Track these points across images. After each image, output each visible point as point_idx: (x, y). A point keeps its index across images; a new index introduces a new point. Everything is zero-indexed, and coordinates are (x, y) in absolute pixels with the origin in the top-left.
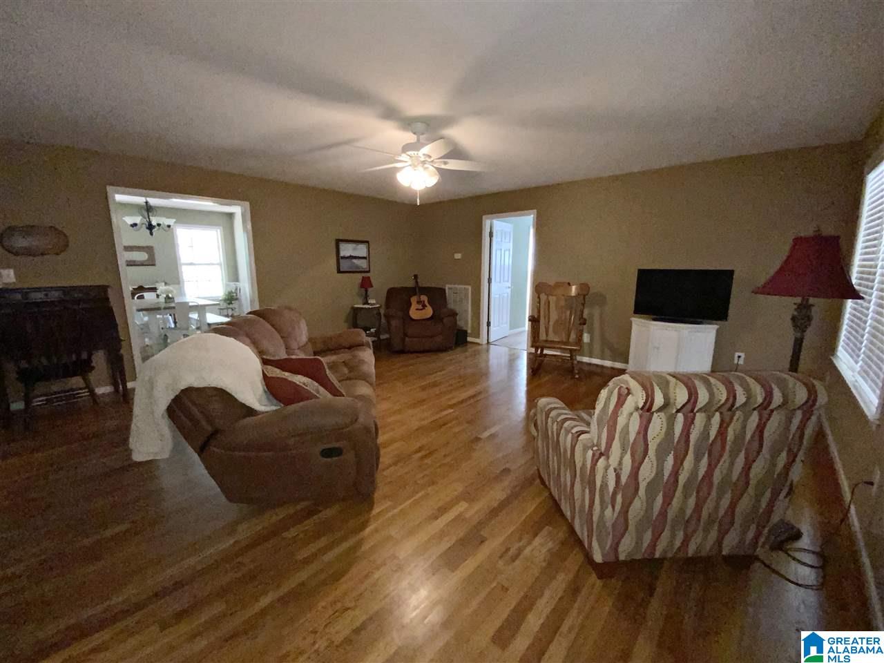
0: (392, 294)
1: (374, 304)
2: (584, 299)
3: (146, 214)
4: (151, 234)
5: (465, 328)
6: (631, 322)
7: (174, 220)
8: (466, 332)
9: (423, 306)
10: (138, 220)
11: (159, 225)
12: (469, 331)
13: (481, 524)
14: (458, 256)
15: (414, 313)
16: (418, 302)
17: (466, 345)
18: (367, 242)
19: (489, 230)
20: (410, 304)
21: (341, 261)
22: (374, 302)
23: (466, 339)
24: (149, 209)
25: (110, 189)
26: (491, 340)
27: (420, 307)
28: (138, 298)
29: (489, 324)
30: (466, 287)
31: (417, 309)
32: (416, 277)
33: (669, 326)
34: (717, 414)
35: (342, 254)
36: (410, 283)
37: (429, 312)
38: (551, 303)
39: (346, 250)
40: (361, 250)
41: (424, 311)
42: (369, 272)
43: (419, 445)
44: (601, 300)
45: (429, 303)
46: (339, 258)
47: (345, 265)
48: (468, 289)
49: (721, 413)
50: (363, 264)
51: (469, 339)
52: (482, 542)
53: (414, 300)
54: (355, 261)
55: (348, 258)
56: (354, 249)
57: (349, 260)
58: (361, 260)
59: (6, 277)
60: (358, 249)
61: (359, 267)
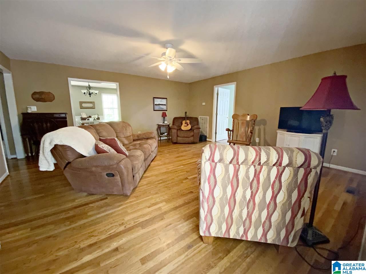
0: (175, 119)
1: (167, 123)
2: (255, 122)
3: (88, 89)
4: (90, 96)
5: (205, 135)
6: (277, 133)
7: (98, 91)
8: (206, 136)
9: (187, 125)
10: (86, 91)
11: (92, 93)
12: (207, 136)
13: (166, 213)
14: (204, 104)
15: (183, 128)
16: (186, 123)
17: (206, 142)
18: (166, 98)
19: (217, 92)
20: (182, 124)
21: (155, 106)
22: (167, 122)
23: (206, 139)
24: (89, 87)
25: (69, 79)
26: (217, 141)
27: (186, 125)
28: (87, 120)
29: (216, 133)
30: (207, 117)
31: (185, 126)
32: (186, 113)
33: (294, 135)
34: (253, 166)
35: (155, 103)
36: (183, 115)
37: (189, 127)
38: (239, 123)
39: (157, 101)
40: (164, 102)
41: (187, 126)
42: (167, 110)
43: (161, 178)
44: (264, 122)
45: (190, 124)
46: (154, 105)
47: (157, 108)
48: (207, 118)
49: (255, 166)
50: (164, 107)
51: (207, 139)
52: (162, 219)
53: (184, 122)
54: (160, 106)
55: (158, 105)
56: (161, 101)
57: (158, 106)
58: (163, 106)
59: (33, 109)
60: (162, 101)
61: (162, 109)
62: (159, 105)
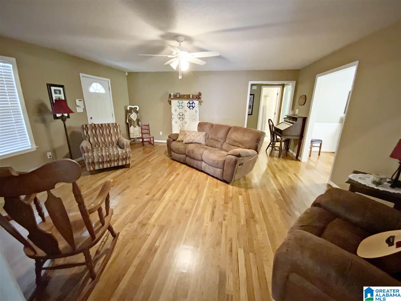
59: (296, 112)
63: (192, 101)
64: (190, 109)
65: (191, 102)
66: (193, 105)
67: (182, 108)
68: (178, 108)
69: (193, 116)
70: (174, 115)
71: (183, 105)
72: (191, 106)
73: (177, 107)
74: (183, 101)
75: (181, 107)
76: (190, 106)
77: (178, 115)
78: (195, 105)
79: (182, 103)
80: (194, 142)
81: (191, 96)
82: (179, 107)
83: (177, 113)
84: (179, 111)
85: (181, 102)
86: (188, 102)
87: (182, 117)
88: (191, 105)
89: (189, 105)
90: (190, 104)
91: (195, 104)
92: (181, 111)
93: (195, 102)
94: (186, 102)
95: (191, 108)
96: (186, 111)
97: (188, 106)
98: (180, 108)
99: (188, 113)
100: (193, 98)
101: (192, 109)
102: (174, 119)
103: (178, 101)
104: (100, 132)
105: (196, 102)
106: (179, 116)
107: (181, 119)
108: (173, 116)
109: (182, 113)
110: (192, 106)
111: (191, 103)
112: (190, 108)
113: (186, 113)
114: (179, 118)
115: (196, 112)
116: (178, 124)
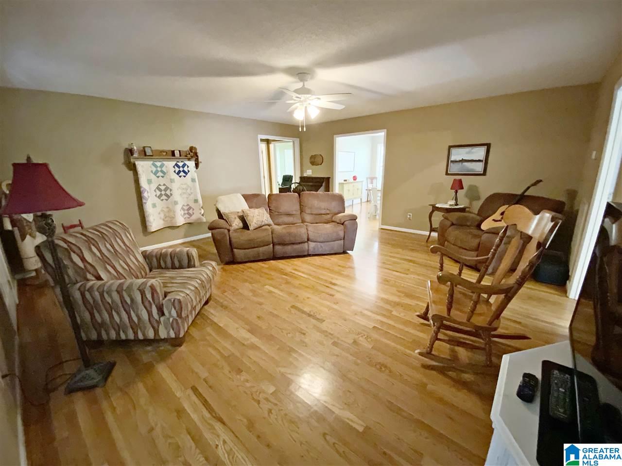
9: (502, 218)
14: (595, 157)
16: (503, 213)
18: (487, 145)
21: (450, 164)
25: (334, 136)
27: (500, 218)
31: (493, 220)
32: (536, 183)
35: (453, 158)
40: (477, 153)
42: (484, 174)
46: (448, 162)
47: (456, 168)
50: (478, 167)
53: (501, 209)
54: (466, 164)
55: (460, 161)
56: (468, 153)
57: (461, 163)
58: (474, 163)
59: (309, 173)
60: (473, 153)
61: (472, 170)
62: (463, 161)
63: (182, 162)
64: (180, 177)
65: (181, 164)
66: (186, 169)
67: (163, 177)
68: (154, 176)
69: (187, 189)
70: (148, 192)
71: (164, 169)
72: (182, 172)
73: (152, 174)
74: (164, 162)
75: (160, 174)
76: (179, 172)
77: (155, 191)
78: (189, 169)
79: (162, 166)
80: (263, 224)
81: (177, 153)
82: (156, 175)
83: (154, 186)
84: (156, 182)
85: (158, 164)
86: (174, 163)
87: (165, 193)
88: (181, 169)
89: (177, 169)
90: (179, 167)
91: (188, 167)
92: (162, 181)
93: (187, 163)
94: (170, 165)
95: (182, 174)
96: (172, 181)
97: (175, 172)
98: (158, 177)
99: (178, 184)
100: (180, 156)
101: (185, 176)
102: (149, 200)
103: (152, 162)
104: (108, 250)
105: (191, 164)
106: (158, 193)
107: (164, 197)
108: (146, 192)
109: (164, 185)
110: (184, 171)
111: (181, 166)
112: (180, 175)
113: (173, 184)
114: (159, 197)
115: (193, 180)
116: (158, 209)
